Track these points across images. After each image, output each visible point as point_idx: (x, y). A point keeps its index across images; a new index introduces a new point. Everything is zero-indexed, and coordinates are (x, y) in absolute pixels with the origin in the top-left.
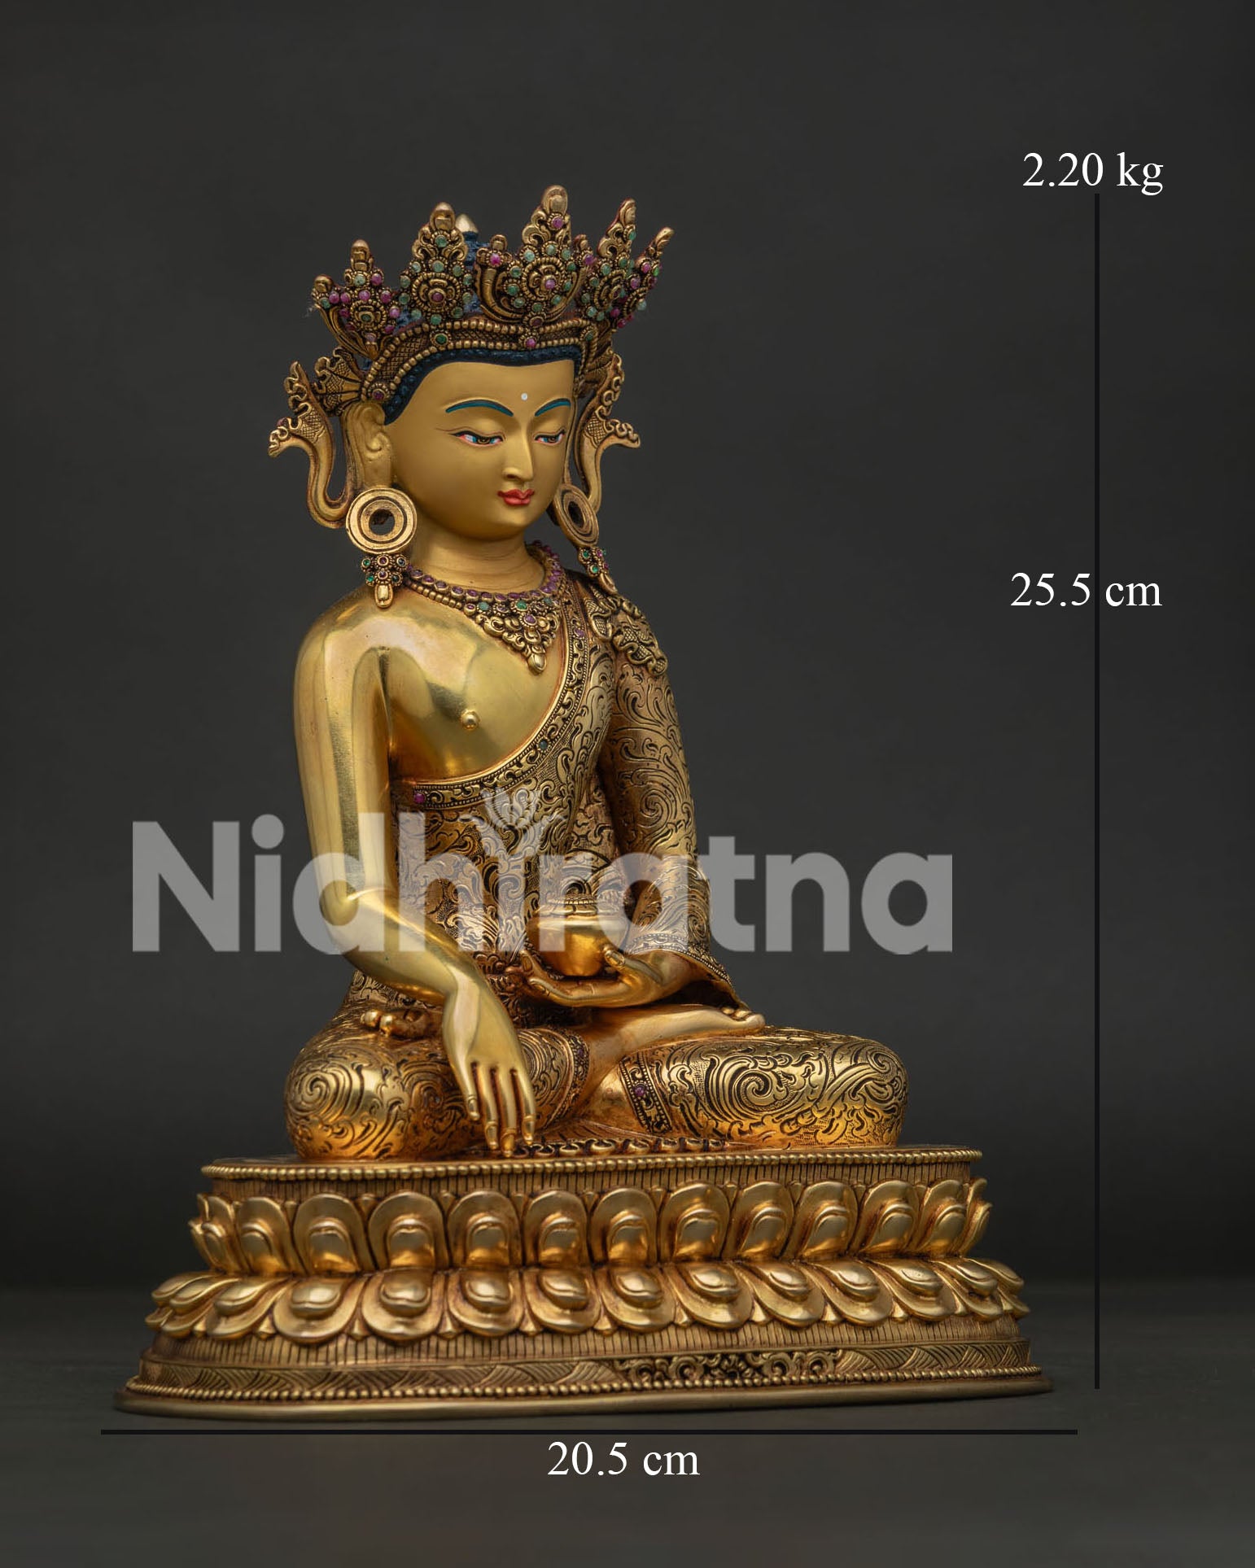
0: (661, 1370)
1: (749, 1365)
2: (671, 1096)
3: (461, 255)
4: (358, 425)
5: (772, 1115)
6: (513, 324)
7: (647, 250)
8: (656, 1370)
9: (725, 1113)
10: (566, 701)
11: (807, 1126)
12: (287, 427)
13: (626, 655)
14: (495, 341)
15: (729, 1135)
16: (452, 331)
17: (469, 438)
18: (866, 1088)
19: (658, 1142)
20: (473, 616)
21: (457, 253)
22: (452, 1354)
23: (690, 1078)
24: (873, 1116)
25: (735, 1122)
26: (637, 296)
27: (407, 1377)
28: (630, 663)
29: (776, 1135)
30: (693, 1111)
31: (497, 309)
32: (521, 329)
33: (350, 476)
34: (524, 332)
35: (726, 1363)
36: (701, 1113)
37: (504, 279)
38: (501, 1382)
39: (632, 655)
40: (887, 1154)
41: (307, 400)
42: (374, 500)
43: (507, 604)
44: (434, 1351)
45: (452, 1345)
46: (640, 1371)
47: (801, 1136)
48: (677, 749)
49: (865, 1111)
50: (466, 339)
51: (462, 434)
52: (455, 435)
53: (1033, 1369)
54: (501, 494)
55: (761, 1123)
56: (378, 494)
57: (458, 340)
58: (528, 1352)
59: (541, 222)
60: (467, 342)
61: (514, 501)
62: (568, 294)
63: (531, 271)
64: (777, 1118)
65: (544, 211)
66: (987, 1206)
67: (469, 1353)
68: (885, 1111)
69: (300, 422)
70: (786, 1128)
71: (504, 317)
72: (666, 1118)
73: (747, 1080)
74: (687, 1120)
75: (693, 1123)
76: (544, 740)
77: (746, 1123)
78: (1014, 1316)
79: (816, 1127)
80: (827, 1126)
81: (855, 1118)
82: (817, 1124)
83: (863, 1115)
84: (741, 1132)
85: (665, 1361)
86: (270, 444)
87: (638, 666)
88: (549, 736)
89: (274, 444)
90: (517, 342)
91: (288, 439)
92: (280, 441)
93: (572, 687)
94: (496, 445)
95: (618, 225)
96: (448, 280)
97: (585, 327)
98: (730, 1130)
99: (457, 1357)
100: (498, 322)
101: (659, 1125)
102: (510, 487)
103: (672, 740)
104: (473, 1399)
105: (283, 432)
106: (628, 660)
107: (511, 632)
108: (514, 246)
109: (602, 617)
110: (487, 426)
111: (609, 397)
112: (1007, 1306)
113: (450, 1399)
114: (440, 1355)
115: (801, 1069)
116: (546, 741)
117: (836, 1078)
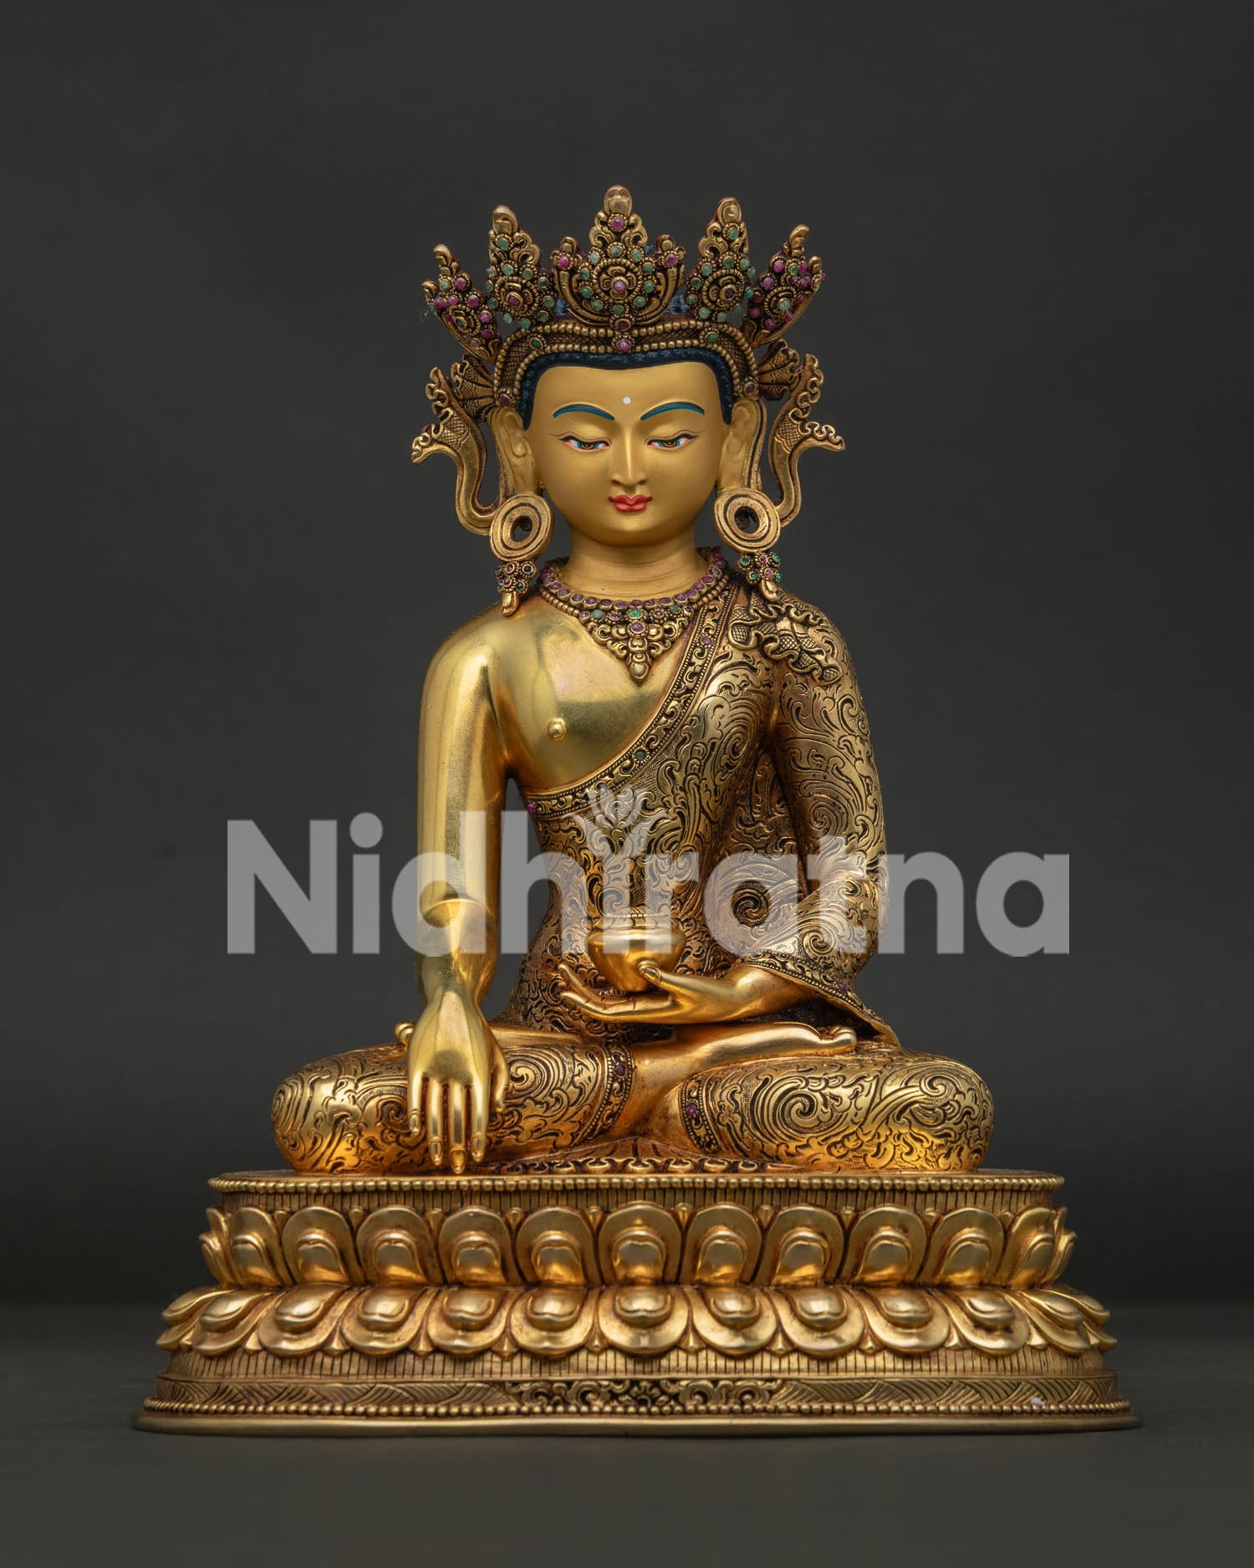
0: (559, 1395)
1: (663, 1393)
2: (718, 1116)
3: (531, 258)
4: (502, 430)
5: (817, 1137)
6: (602, 327)
7: (782, 249)
8: (554, 1395)
9: (771, 1135)
10: (669, 710)
11: (854, 1150)
12: (430, 434)
13: (787, 664)
14: (588, 344)
15: (777, 1157)
16: (544, 334)
17: (574, 443)
18: (912, 1113)
19: (702, 1161)
20: (585, 624)
21: (526, 256)
22: (336, 1372)
23: (738, 1097)
24: (921, 1141)
25: (782, 1143)
26: (776, 295)
27: (285, 1394)
28: (793, 671)
29: (825, 1158)
30: (739, 1132)
31: (580, 311)
32: (610, 332)
33: (502, 482)
34: (614, 335)
35: (636, 1389)
36: (746, 1133)
37: (579, 281)
38: (378, 1401)
39: (793, 664)
40: (961, 1179)
41: (450, 405)
42: (517, 506)
43: (624, 612)
44: (318, 1367)
45: (337, 1362)
46: (535, 1395)
47: (850, 1160)
48: (853, 760)
49: (911, 1135)
50: (561, 343)
51: (567, 439)
52: (563, 440)
53: (1119, 1405)
54: (611, 500)
55: (807, 1146)
56: (521, 501)
57: (554, 344)
58: (416, 1371)
59: (604, 223)
60: (562, 346)
61: (623, 507)
62: (661, 295)
63: (600, 274)
64: (823, 1141)
65: (604, 212)
66: (1072, 1235)
67: (353, 1371)
68: (934, 1136)
69: (442, 427)
70: (834, 1151)
71: (592, 321)
72: (715, 1138)
73: (793, 1101)
74: (734, 1141)
75: (740, 1143)
76: (641, 750)
77: (793, 1145)
78: (1100, 1349)
79: (864, 1151)
80: (875, 1150)
81: (901, 1142)
82: (864, 1147)
83: (910, 1140)
84: (789, 1154)
85: (564, 1385)
86: (413, 451)
87: (802, 674)
88: (648, 746)
89: (417, 450)
90: (610, 345)
91: (431, 445)
92: (422, 447)
93: (679, 696)
94: (602, 450)
95: (716, 224)
96: (521, 283)
97: (703, 329)
98: (777, 1151)
99: (341, 1374)
100: (586, 325)
101: (709, 1144)
102: (619, 492)
103: (846, 750)
104: (342, 1417)
105: (425, 439)
106: (790, 669)
107: (615, 640)
108: (583, 248)
109: (745, 625)
110: (590, 431)
111: (805, 399)
112: (1094, 1341)
113: (319, 1417)
114: (324, 1372)
115: (850, 1091)
116: (643, 751)
117: (881, 1101)
